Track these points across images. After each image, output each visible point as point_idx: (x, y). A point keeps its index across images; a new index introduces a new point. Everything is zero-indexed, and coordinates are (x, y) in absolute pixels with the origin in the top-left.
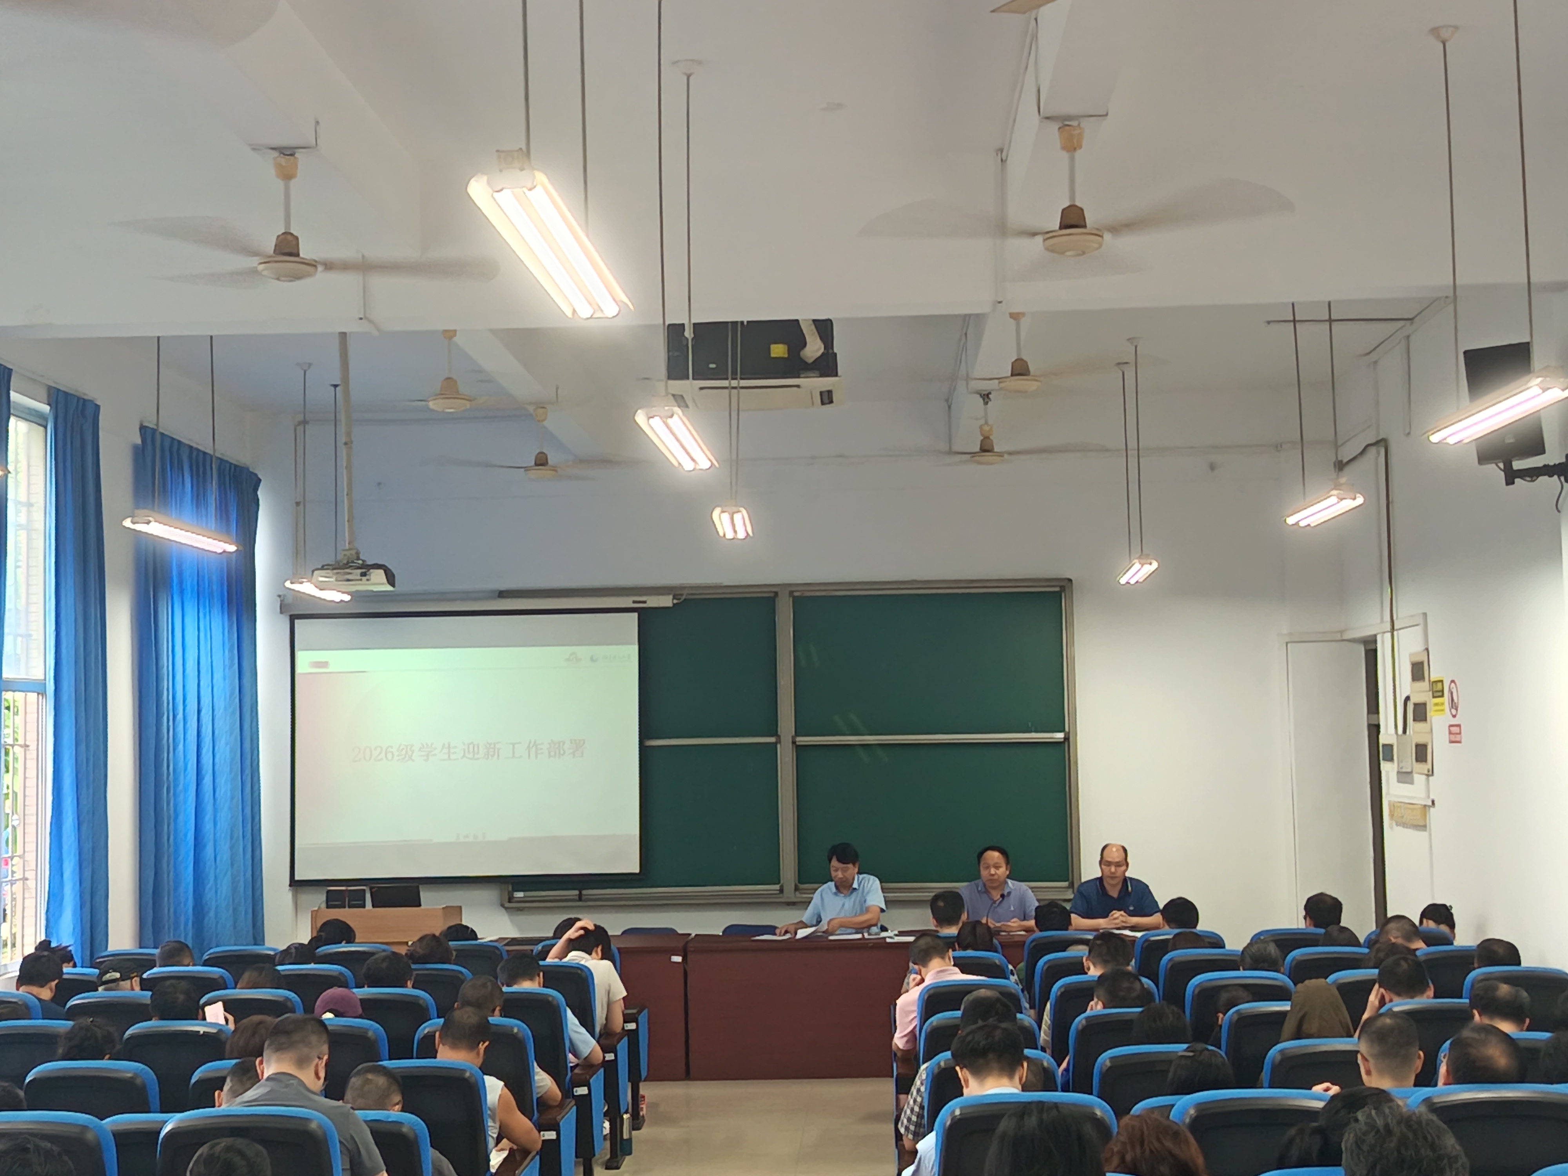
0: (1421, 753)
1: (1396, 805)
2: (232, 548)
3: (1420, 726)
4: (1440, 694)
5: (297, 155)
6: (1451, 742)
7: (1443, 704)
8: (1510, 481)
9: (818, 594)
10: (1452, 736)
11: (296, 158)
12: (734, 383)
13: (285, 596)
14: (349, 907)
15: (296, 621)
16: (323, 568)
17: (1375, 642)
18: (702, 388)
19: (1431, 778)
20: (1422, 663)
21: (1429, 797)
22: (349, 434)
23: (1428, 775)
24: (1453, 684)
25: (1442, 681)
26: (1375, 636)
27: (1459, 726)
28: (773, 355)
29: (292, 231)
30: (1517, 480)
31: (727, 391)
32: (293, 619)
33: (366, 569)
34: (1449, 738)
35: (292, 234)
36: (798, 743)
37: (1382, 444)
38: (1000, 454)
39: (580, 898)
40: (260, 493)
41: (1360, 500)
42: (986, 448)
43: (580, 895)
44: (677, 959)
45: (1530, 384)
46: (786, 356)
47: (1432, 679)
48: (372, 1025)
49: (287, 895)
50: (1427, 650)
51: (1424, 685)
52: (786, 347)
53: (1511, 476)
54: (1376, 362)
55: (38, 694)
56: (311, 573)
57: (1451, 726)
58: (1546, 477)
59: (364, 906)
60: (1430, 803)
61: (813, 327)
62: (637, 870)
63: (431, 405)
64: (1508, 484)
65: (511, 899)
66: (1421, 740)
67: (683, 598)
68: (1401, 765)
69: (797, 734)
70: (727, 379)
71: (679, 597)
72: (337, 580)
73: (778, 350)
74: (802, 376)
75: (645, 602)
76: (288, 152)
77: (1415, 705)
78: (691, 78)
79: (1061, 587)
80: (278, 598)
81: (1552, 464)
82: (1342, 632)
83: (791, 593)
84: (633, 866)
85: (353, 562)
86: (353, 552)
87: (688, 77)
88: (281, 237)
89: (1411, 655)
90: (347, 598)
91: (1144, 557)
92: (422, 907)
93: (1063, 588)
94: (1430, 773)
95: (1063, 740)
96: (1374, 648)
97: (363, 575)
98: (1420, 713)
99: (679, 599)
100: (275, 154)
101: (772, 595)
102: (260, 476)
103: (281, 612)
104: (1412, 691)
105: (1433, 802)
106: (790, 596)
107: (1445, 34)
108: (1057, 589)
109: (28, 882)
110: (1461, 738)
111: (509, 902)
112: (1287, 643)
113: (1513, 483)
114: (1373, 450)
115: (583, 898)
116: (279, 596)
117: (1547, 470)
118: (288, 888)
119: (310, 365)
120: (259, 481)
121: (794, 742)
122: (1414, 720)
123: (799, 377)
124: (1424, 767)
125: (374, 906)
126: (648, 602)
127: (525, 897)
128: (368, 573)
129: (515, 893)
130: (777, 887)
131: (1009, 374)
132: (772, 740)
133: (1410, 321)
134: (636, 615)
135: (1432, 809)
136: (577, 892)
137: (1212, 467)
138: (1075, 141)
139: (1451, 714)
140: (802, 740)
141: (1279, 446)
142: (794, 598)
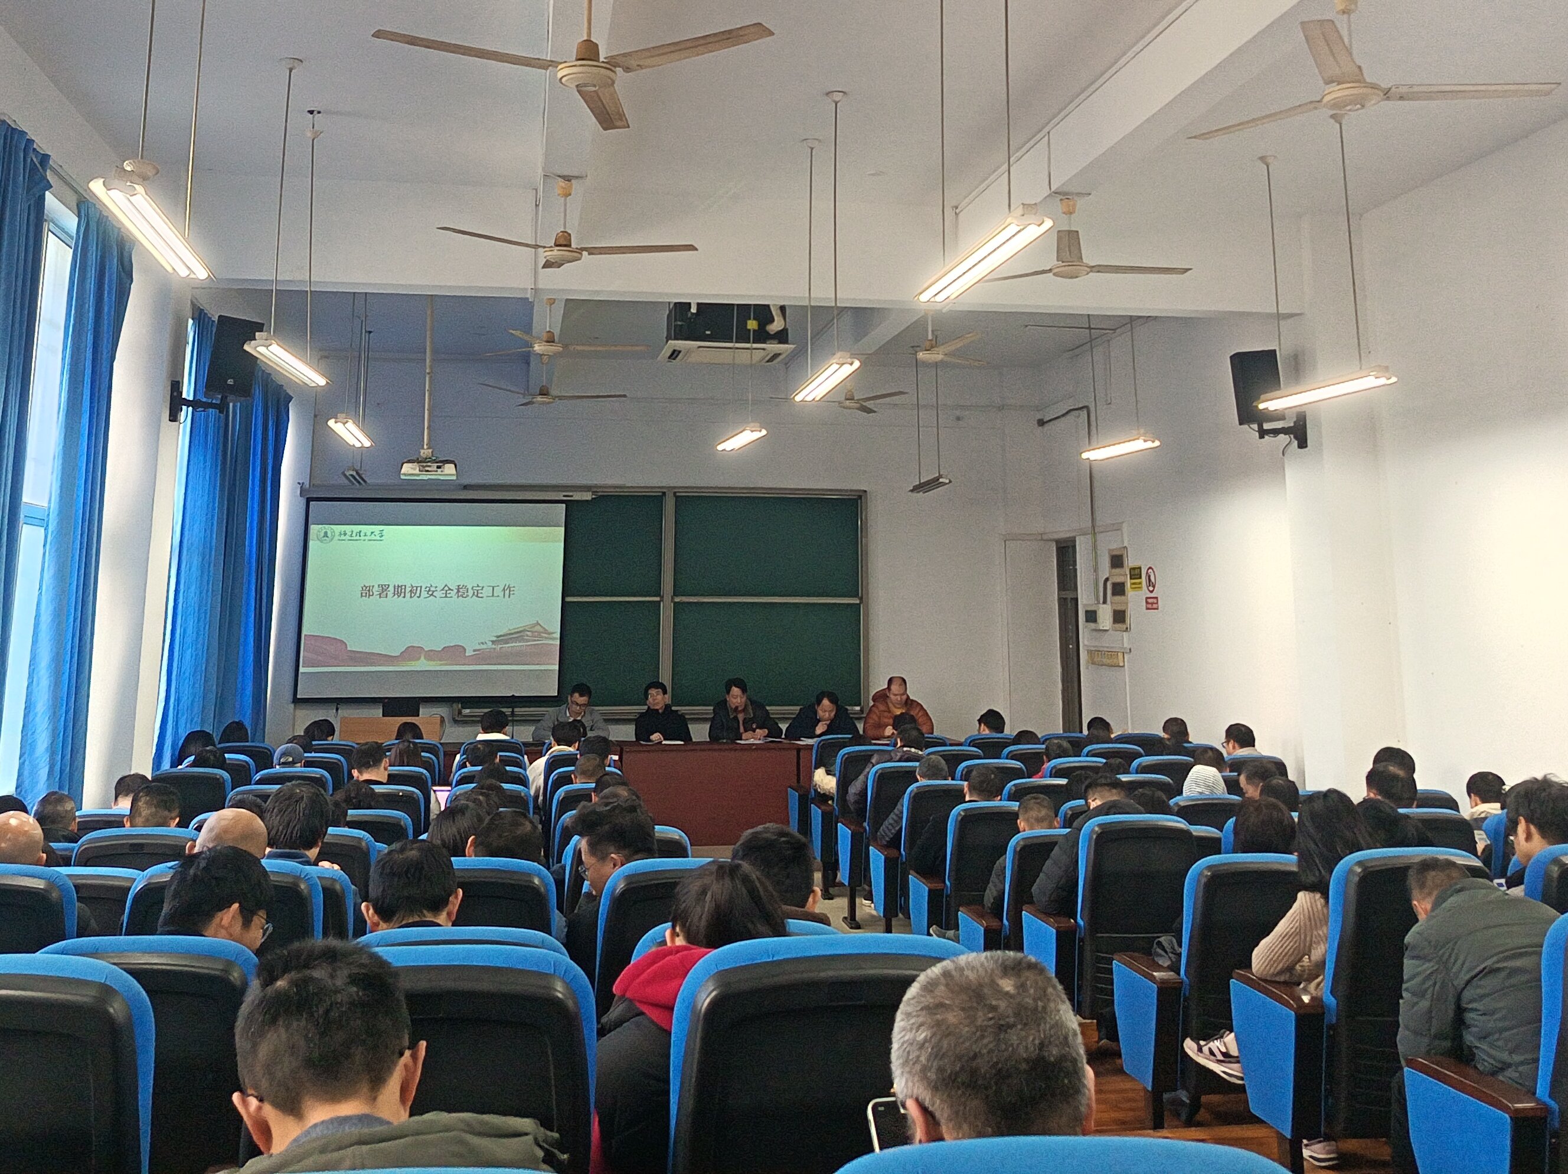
0: (1119, 617)
1: (1094, 652)
3: (1117, 598)
4: (1138, 577)
5: (573, 181)
6: (1148, 609)
7: (1140, 583)
8: (1261, 437)
9: (693, 494)
10: (1149, 605)
11: (572, 183)
13: (303, 483)
15: (312, 504)
16: (409, 462)
17: (1075, 541)
18: (697, 347)
19: (1126, 633)
20: (1121, 556)
21: (1125, 646)
22: (431, 367)
23: (1124, 632)
24: (1150, 570)
25: (1140, 568)
26: (1075, 537)
27: (1156, 598)
28: (748, 328)
29: (567, 230)
30: (1265, 436)
32: (309, 500)
33: (442, 463)
34: (1146, 606)
35: (566, 232)
36: (675, 601)
37: (1083, 410)
42: (849, 398)
46: (758, 328)
47: (1131, 567)
50: (1125, 547)
51: (1123, 571)
52: (758, 323)
53: (1263, 433)
57: (1147, 598)
58: (1283, 435)
60: (1126, 651)
61: (779, 310)
62: (554, 694)
64: (1260, 439)
65: (460, 713)
66: (1119, 607)
67: (600, 494)
69: (675, 595)
72: (420, 471)
73: (752, 324)
74: (767, 342)
75: (571, 496)
77: (1114, 585)
79: (858, 496)
80: (298, 485)
81: (1286, 426)
82: (1041, 534)
83: (674, 493)
88: (560, 234)
89: (1111, 550)
93: (860, 497)
94: (1127, 630)
95: (859, 604)
96: (1072, 545)
97: (439, 467)
98: (1119, 589)
99: (597, 495)
101: (660, 494)
103: (300, 495)
104: (1111, 576)
105: (1129, 649)
106: (673, 495)
108: (855, 498)
110: (1157, 606)
111: (458, 715)
112: (1005, 541)
117: (1284, 431)
118: (290, 703)
121: (672, 601)
122: (1113, 594)
123: (765, 343)
124: (1121, 627)
126: (573, 496)
129: (463, 707)
132: (657, 599)
133: (1114, 331)
134: (564, 505)
135: (1128, 654)
139: (1149, 590)
140: (677, 599)
142: (677, 497)
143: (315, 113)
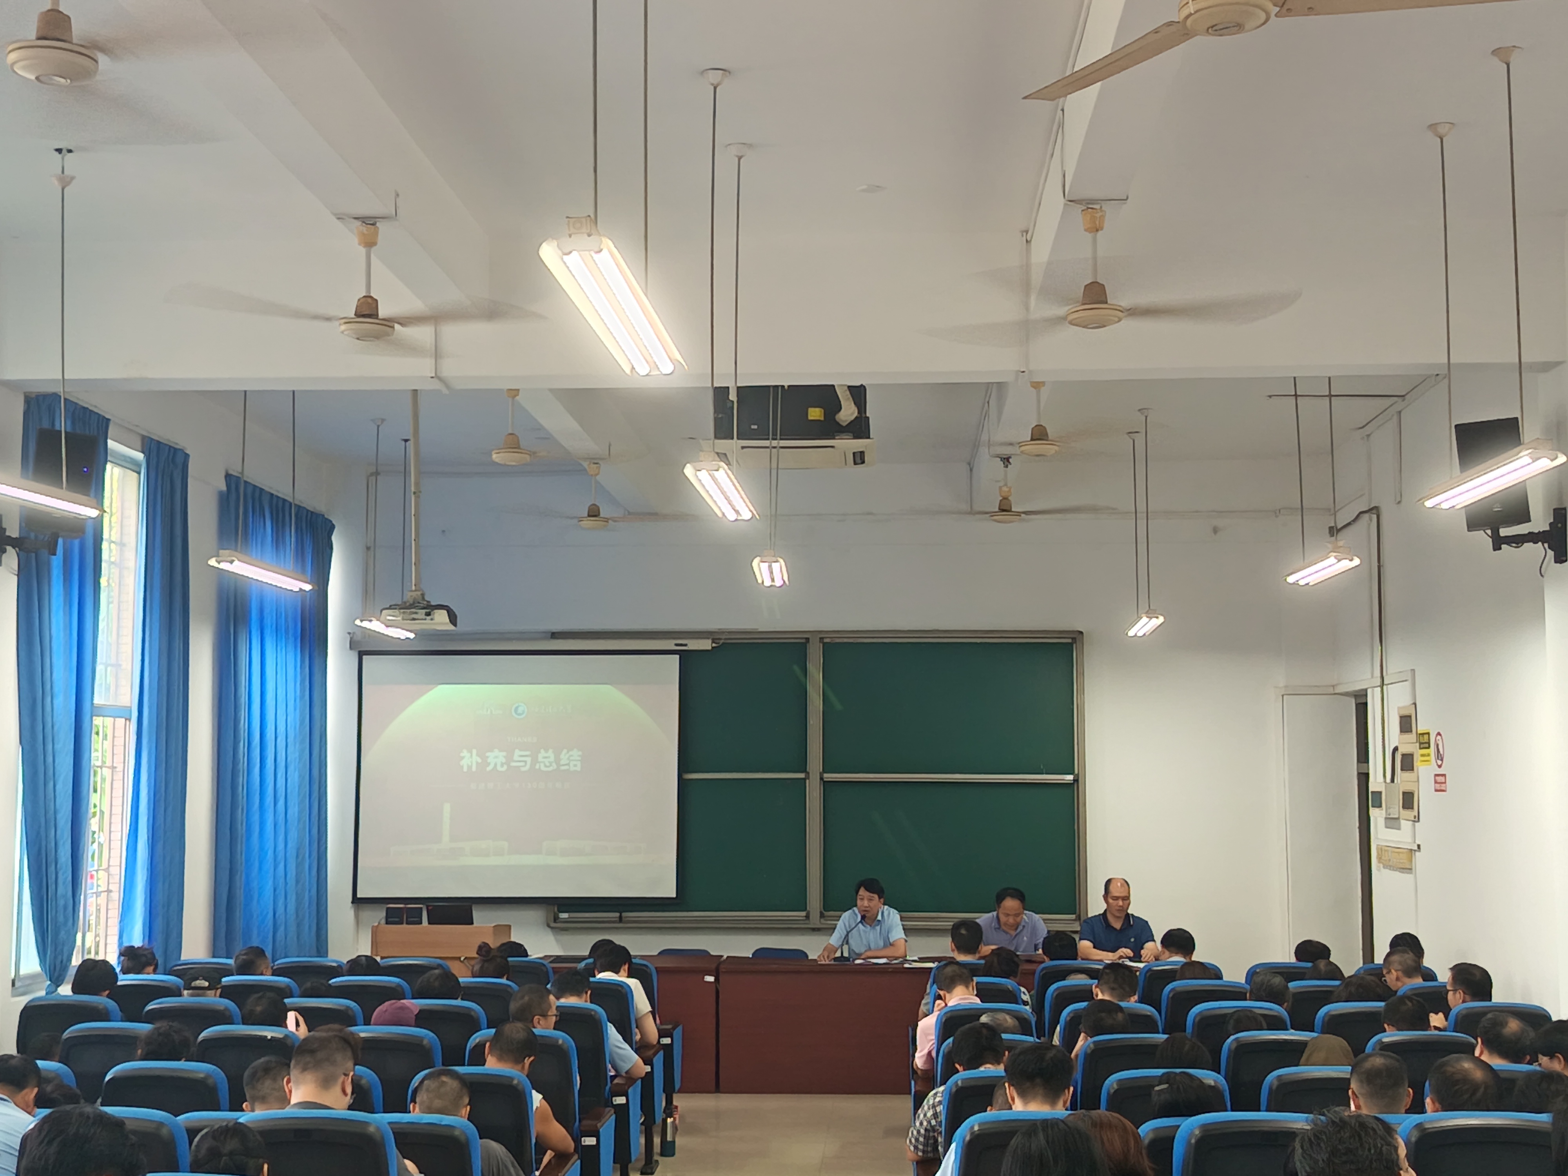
0: (1408, 800)
1: (1383, 848)
2: (308, 587)
3: (1407, 775)
4: (1427, 745)
5: (378, 224)
6: (1436, 790)
7: (1429, 755)
8: (1497, 547)
9: (846, 640)
10: (1437, 785)
11: (378, 228)
12: (775, 443)
13: (354, 633)
14: (407, 923)
15: (364, 657)
16: (390, 608)
17: (1366, 695)
18: (743, 448)
19: (1417, 824)
20: (1410, 717)
21: (1415, 842)
22: (417, 484)
23: (1414, 821)
24: (1439, 737)
25: (1428, 734)
26: (1366, 690)
27: (1444, 775)
28: (810, 418)
29: (372, 295)
30: (1503, 546)
31: (768, 450)
32: (361, 654)
33: (430, 609)
34: (1435, 786)
35: (371, 297)
36: (825, 780)
37: (1374, 511)
38: (1019, 514)
39: (621, 919)
40: (334, 538)
41: (1357, 561)
42: (1005, 508)
43: (621, 917)
44: (710, 979)
45: (1521, 454)
46: (822, 419)
47: (1419, 732)
48: (427, 1035)
49: (349, 911)
50: (1415, 704)
51: (1412, 737)
52: (823, 411)
53: (1498, 542)
54: (1368, 436)
55: (126, 720)
56: (379, 612)
57: (1437, 776)
58: (1531, 544)
59: (421, 923)
60: (1416, 848)
61: (848, 393)
62: (674, 895)
63: (495, 457)
64: (1495, 550)
65: (556, 919)
66: (1408, 788)
67: (721, 642)
68: (1389, 811)
69: (824, 771)
70: (768, 439)
71: (717, 641)
72: (403, 619)
73: (815, 414)
74: (837, 438)
75: (686, 645)
76: (369, 221)
77: (1404, 756)
78: (742, 161)
79: (1073, 639)
80: (348, 635)
81: (1536, 531)
82: (1333, 686)
83: (821, 639)
84: (670, 891)
85: (419, 603)
86: (419, 593)
87: (740, 158)
88: (361, 301)
89: (1399, 708)
90: (412, 636)
91: (1151, 613)
92: (475, 924)
93: (1074, 639)
94: (1417, 819)
95: (1072, 782)
96: (1365, 701)
97: (428, 614)
98: (1408, 763)
99: (718, 643)
100: (358, 223)
101: (803, 641)
102: (334, 522)
103: (351, 648)
104: (1399, 743)
105: (1419, 846)
106: (820, 642)
107: (1442, 130)
108: (1070, 641)
109: (112, 894)
110: (1446, 787)
111: (555, 921)
112: (1283, 696)
113: (1500, 549)
114: (1366, 516)
115: (623, 919)
116: (349, 633)
117: (1532, 538)
118: (350, 905)
119: (383, 420)
120: (333, 527)
121: (822, 779)
122: (1402, 770)
123: (834, 439)
124: (1410, 814)
125: (429, 923)
126: (689, 645)
127: (568, 918)
128: (432, 613)
129: (560, 914)
130: (804, 914)
131: (1029, 439)
132: (802, 776)
133: (1403, 398)
134: (678, 656)
135: (1417, 853)
136: (618, 915)
137: (1215, 530)
138: (1097, 223)
139: (1437, 765)
140: (828, 776)
141: (1278, 512)
142: (824, 644)
143: (64, 151)
